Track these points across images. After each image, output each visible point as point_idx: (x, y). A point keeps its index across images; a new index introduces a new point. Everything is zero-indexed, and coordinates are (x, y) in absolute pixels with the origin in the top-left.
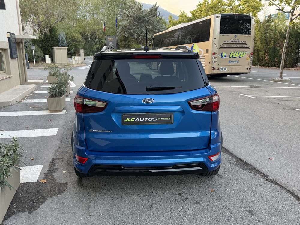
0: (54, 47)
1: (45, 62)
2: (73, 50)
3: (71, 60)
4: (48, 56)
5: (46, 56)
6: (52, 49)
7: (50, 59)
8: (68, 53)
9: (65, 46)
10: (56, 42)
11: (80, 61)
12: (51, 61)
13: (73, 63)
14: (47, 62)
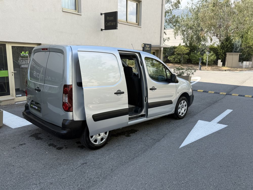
0: (227, 53)
1: (217, 65)
2: (245, 56)
3: (242, 65)
4: (220, 60)
5: (219, 60)
6: (225, 55)
7: (222, 63)
8: (239, 58)
9: (238, 52)
10: (231, 48)
11: (251, 66)
12: (222, 64)
13: (243, 67)
14: (218, 65)
